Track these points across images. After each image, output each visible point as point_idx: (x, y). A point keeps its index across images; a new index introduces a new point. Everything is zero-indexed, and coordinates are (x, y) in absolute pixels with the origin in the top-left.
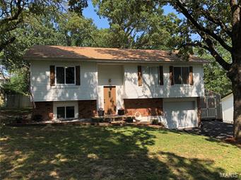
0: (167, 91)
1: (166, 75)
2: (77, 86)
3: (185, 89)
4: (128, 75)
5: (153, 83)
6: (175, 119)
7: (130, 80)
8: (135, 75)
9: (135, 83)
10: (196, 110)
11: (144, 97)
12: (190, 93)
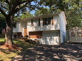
0: (41, 28)
1: (41, 22)
2: (15, 28)
3: (49, 27)
4: (28, 24)
5: (37, 26)
6: (48, 40)
7: (29, 25)
8: (30, 23)
9: (30, 26)
10: (58, 37)
11: (33, 31)
12: (51, 28)
